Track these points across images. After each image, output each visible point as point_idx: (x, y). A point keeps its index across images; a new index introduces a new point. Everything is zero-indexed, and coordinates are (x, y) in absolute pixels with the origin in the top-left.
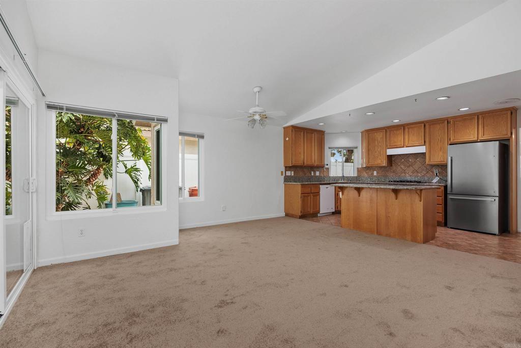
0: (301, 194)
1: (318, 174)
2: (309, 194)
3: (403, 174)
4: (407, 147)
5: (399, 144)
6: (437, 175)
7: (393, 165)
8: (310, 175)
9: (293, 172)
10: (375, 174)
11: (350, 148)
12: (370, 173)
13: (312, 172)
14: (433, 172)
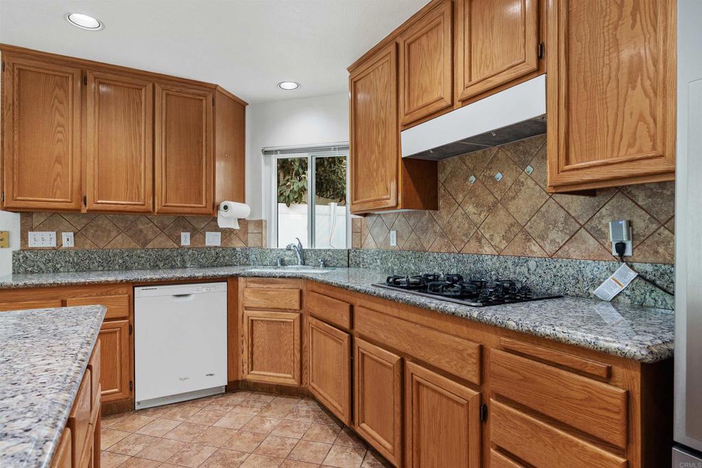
1: (213, 239)
4: (466, 101)
5: (436, 95)
7: (441, 203)
8: (171, 244)
9: (68, 236)
10: (393, 241)
11: (328, 149)
13: (185, 236)
14: (599, 235)
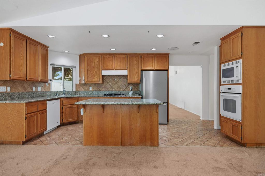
0: (26, 114)
1: (39, 89)
2: (35, 113)
3: (111, 89)
4: (116, 70)
5: (111, 67)
6: (131, 90)
7: (104, 83)
8: (31, 90)
9: (9, 88)
10: (91, 88)
11: (68, 66)
12: (86, 88)
13: (34, 88)
14: (129, 88)
